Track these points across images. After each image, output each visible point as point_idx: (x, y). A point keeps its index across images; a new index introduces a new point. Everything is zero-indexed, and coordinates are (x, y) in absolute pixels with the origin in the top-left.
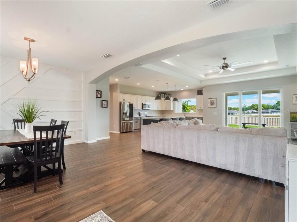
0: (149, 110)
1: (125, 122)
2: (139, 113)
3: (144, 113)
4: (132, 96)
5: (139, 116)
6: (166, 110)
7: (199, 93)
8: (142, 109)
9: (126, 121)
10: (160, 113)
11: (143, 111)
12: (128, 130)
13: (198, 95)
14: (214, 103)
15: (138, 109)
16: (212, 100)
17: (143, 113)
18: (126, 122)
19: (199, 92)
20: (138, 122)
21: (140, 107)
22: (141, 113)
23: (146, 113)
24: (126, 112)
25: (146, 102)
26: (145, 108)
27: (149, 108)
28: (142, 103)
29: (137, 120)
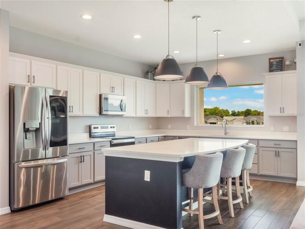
0: (121, 116)
1: (36, 167)
2: (90, 127)
3: (107, 128)
4: (63, 68)
5: (91, 136)
7: (274, 67)
8: (100, 113)
9: (40, 162)
10: (151, 127)
11: (102, 120)
12: (51, 196)
13: (271, 71)
15: (86, 113)
17: (102, 128)
18: (41, 166)
20: (87, 159)
21: (92, 109)
22: (95, 128)
23: (111, 127)
24: (39, 127)
25: (110, 91)
26: (107, 111)
27: (122, 110)
28: (100, 92)
29: (83, 154)
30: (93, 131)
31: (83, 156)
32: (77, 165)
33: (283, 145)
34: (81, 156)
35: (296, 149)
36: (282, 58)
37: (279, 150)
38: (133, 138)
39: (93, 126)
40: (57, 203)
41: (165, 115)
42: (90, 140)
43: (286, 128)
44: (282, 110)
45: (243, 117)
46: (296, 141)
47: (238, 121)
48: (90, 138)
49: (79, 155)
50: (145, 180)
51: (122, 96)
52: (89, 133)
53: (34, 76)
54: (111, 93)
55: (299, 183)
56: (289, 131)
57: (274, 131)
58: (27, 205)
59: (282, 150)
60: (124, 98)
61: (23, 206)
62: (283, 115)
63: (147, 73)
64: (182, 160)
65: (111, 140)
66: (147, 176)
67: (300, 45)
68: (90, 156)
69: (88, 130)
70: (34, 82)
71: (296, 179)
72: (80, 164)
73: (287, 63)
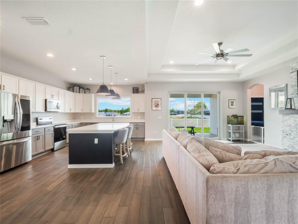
0: (57, 112)
2: (37, 119)
5: (37, 124)
6: (82, 112)
7: (135, 91)
8: (46, 110)
10: (71, 118)
11: (47, 114)
13: (133, 93)
14: (158, 104)
16: (156, 101)
19: (135, 89)
20: (41, 138)
22: (40, 119)
23: (50, 119)
24: (13, 119)
25: (51, 97)
26: (51, 109)
27: (58, 109)
28: (45, 98)
29: (38, 135)
30: (39, 121)
31: (39, 136)
32: (35, 142)
33: (140, 124)
34: (38, 136)
35: (145, 126)
36: (138, 88)
37: (138, 126)
38: (66, 124)
39: (39, 118)
40: (25, 166)
41: (80, 111)
42: (37, 127)
43: (139, 117)
44: (138, 110)
45: (104, 113)
46: (145, 123)
47: (102, 114)
48: (37, 126)
49: (36, 135)
50: (95, 143)
51: (58, 101)
52: (36, 123)
53: (4, 86)
54: (52, 99)
55: (145, 140)
56: (141, 119)
57: (135, 119)
58: (6, 169)
59: (139, 126)
60: (59, 102)
61: (4, 171)
62: (139, 112)
63: (70, 88)
64: (114, 132)
65: (54, 126)
66: (96, 141)
67: (146, 84)
68: (42, 136)
69: (35, 120)
70: (4, 90)
71: (144, 138)
72: (37, 141)
73: (140, 90)
